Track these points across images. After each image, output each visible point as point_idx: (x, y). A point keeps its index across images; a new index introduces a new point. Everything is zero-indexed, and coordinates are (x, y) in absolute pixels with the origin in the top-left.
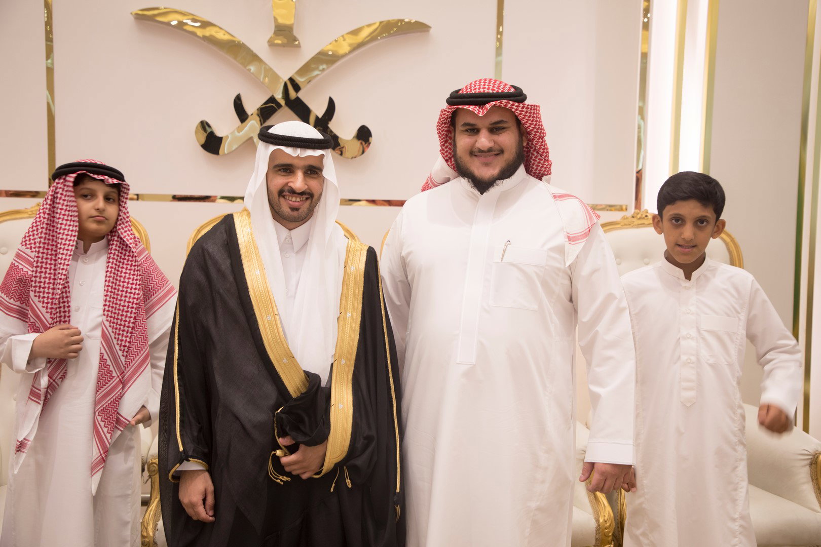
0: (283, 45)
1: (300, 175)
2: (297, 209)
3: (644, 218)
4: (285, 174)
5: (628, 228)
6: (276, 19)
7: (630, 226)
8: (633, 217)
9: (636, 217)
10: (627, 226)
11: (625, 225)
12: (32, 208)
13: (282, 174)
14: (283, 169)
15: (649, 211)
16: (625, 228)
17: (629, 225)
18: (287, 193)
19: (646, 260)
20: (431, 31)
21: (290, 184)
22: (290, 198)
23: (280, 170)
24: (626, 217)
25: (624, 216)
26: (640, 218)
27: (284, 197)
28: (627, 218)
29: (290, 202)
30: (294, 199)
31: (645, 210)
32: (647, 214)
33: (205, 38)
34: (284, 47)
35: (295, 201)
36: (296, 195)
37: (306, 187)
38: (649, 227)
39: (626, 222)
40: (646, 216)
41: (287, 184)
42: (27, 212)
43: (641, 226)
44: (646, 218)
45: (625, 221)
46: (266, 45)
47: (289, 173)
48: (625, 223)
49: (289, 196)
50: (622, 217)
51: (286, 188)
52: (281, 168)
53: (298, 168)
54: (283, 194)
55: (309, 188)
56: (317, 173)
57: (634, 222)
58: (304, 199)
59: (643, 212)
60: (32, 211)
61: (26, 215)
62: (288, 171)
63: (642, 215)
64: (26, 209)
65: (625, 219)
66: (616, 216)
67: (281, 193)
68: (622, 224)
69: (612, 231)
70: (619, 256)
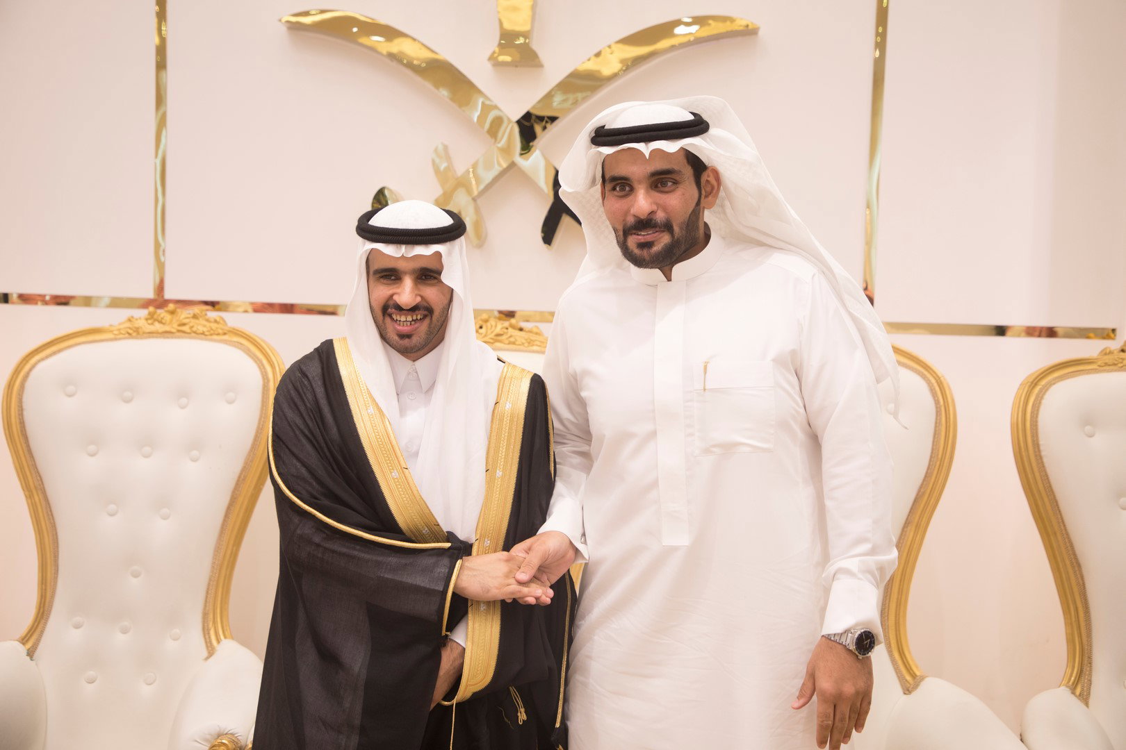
0: (514, 64)
1: (407, 283)
4: (390, 282)
5: (1112, 371)
6: (501, 23)
7: (1116, 367)
8: (1123, 351)
10: (1111, 367)
11: (1106, 364)
12: (120, 324)
13: (386, 281)
14: (385, 276)
17: (1115, 365)
18: (393, 311)
20: (761, 33)
21: (395, 297)
22: (398, 318)
24: (1108, 351)
25: (1106, 349)
27: (390, 315)
28: (1111, 353)
33: (391, 56)
34: (516, 66)
36: (405, 312)
39: (1108, 359)
41: (391, 296)
42: (112, 331)
45: (1107, 357)
46: (488, 65)
48: (1107, 361)
49: (396, 314)
50: (1102, 352)
51: (391, 303)
52: (382, 275)
53: (406, 273)
54: (388, 312)
55: (424, 301)
57: (1123, 359)
58: (419, 316)
60: (119, 330)
61: (110, 336)
64: (111, 326)
65: (1106, 354)
66: (1091, 348)
67: (385, 310)
68: (1099, 363)
69: (1079, 375)
70: (1089, 421)
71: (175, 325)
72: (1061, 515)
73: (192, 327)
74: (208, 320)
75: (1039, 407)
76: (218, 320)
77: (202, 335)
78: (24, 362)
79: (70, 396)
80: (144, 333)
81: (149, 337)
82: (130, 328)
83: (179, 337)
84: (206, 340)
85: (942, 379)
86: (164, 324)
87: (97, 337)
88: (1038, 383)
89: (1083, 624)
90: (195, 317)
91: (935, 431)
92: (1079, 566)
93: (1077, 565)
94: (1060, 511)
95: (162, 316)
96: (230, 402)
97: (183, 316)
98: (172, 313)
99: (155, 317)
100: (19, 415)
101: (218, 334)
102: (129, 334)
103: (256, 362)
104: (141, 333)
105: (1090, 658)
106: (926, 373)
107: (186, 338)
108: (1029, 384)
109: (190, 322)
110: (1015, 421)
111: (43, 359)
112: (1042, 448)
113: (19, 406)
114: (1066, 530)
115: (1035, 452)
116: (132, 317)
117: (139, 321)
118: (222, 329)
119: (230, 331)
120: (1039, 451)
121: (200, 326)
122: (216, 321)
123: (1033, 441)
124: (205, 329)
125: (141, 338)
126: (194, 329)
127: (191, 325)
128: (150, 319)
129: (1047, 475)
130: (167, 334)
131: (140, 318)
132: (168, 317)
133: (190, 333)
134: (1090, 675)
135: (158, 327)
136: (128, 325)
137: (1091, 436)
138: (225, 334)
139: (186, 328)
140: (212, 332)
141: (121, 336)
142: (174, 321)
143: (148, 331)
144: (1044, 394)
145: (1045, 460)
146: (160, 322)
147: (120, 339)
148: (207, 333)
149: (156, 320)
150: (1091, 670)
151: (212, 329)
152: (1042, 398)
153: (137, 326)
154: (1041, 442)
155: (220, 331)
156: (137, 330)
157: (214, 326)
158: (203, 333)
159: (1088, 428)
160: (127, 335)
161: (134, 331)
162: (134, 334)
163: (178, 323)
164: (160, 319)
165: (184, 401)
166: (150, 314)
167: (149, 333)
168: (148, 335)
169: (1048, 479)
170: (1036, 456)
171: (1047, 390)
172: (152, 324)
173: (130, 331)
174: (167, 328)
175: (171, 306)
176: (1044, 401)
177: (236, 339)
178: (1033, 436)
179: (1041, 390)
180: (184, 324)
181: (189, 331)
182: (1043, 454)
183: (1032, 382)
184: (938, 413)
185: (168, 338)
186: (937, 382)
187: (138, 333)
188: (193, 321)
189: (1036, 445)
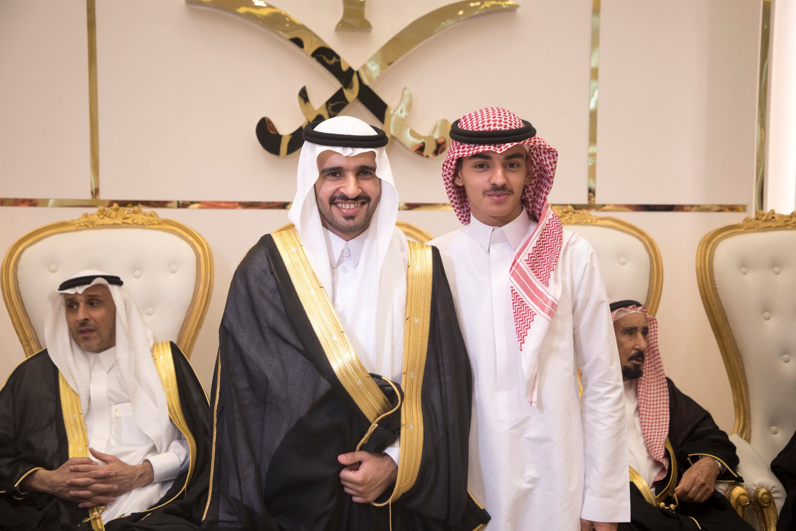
1: (351, 179)
2: (352, 217)
3: (770, 220)
4: (335, 178)
5: (753, 232)
7: (754, 230)
8: (757, 219)
9: (761, 219)
10: (752, 230)
11: (749, 228)
12: (78, 219)
13: (332, 178)
14: (332, 173)
15: (777, 212)
16: (748, 232)
17: (754, 228)
18: (340, 200)
19: (776, 269)
21: (342, 190)
22: (344, 206)
23: (328, 175)
24: (748, 219)
26: (766, 220)
27: (336, 204)
28: (751, 220)
29: (344, 211)
30: (348, 206)
31: (771, 210)
32: (774, 216)
34: (352, 32)
35: (348, 208)
36: (350, 201)
37: (360, 191)
38: (777, 230)
40: (773, 218)
41: (338, 189)
42: (75, 224)
43: (766, 229)
44: (773, 220)
45: (748, 223)
47: (339, 177)
48: (749, 226)
49: (342, 203)
50: (745, 220)
51: (337, 194)
52: (329, 172)
53: (349, 170)
54: (334, 202)
55: (363, 191)
56: (371, 174)
57: (758, 224)
58: (359, 205)
59: (768, 213)
60: (79, 223)
61: (74, 228)
62: (338, 175)
63: (768, 216)
64: (73, 220)
65: (748, 221)
66: (737, 218)
67: (332, 201)
68: (745, 227)
69: (734, 235)
70: (744, 264)
71: (121, 219)
72: (729, 325)
73: (134, 219)
74: (145, 215)
75: (713, 257)
76: (153, 214)
77: (143, 226)
78: (15, 248)
79: (53, 272)
80: (98, 225)
81: (102, 228)
82: (87, 222)
83: (125, 227)
84: (146, 228)
85: (653, 241)
86: (112, 218)
87: (65, 229)
88: (710, 241)
89: (744, 394)
90: (134, 212)
91: (650, 274)
92: (741, 357)
93: (739, 356)
94: (728, 323)
95: (110, 212)
96: (173, 272)
97: (126, 212)
98: (117, 210)
99: (104, 213)
100: (15, 287)
101: (154, 224)
102: (86, 226)
103: (188, 243)
104: (96, 225)
105: (749, 415)
106: (642, 237)
107: (130, 227)
108: (706, 242)
109: (131, 216)
110: (699, 266)
111: (28, 246)
112: (716, 283)
113: (15, 281)
114: (732, 334)
115: (712, 286)
116: (87, 214)
117: (92, 217)
118: (158, 221)
119: (163, 222)
120: (715, 285)
121: (139, 218)
122: (151, 215)
123: (711, 279)
124: (144, 221)
125: (97, 229)
126: (136, 221)
127: (133, 218)
128: (101, 215)
129: (720, 300)
130: (115, 226)
131: (93, 215)
132: (114, 214)
133: (132, 224)
134: (750, 425)
135: (107, 221)
136: (85, 219)
137: (745, 274)
138: (159, 224)
139: (129, 221)
140: (149, 223)
141: (81, 228)
142: (119, 215)
143: (100, 223)
144: (715, 248)
145: (719, 291)
146: (109, 217)
147: (81, 230)
148: (145, 224)
149: (106, 215)
150: (750, 423)
151: (149, 221)
152: (714, 251)
153: (92, 220)
154: (716, 279)
155: (156, 222)
156: (92, 223)
157: (151, 218)
158: (143, 224)
159: (743, 269)
160: (85, 227)
161: (90, 224)
162: (91, 226)
163: (123, 217)
164: (108, 215)
165: (137, 272)
166: (100, 211)
167: (102, 225)
168: (100, 226)
169: (720, 303)
170: (713, 288)
171: (717, 245)
172: (103, 218)
173: (88, 224)
174: (116, 221)
175: (115, 205)
176: (716, 253)
177: (170, 227)
178: (710, 276)
179: (713, 246)
180: (127, 218)
181: (131, 222)
182: (717, 286)
183: (708, 241)
184: (652, 263)
185: (116, 228)
186: (649, 243)
187: (93, 226)
188: (134, 216)
189: (713, 281)
